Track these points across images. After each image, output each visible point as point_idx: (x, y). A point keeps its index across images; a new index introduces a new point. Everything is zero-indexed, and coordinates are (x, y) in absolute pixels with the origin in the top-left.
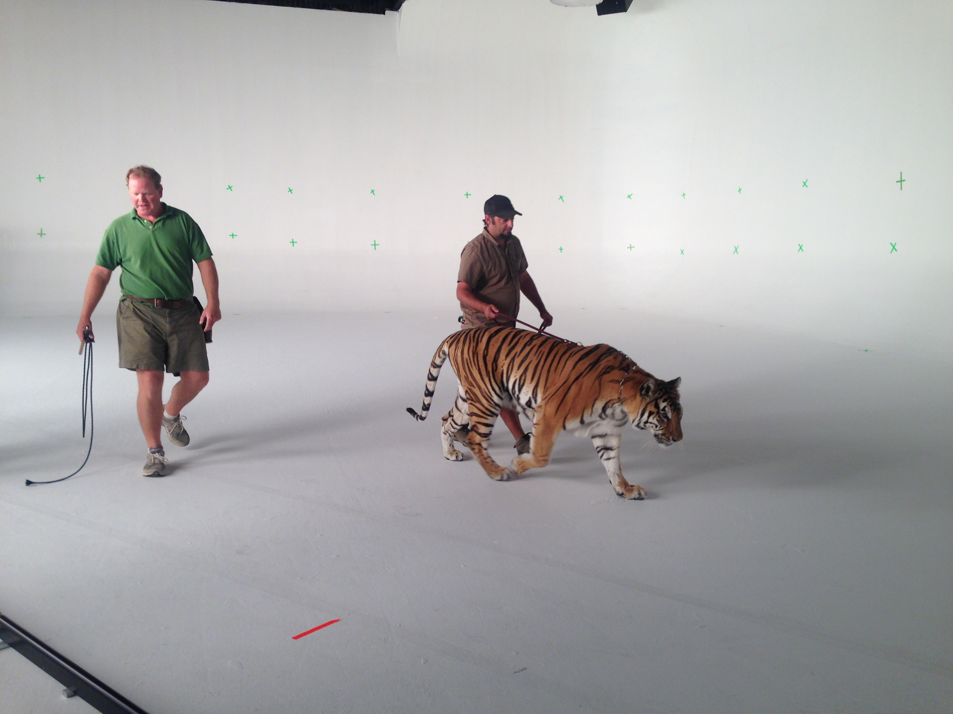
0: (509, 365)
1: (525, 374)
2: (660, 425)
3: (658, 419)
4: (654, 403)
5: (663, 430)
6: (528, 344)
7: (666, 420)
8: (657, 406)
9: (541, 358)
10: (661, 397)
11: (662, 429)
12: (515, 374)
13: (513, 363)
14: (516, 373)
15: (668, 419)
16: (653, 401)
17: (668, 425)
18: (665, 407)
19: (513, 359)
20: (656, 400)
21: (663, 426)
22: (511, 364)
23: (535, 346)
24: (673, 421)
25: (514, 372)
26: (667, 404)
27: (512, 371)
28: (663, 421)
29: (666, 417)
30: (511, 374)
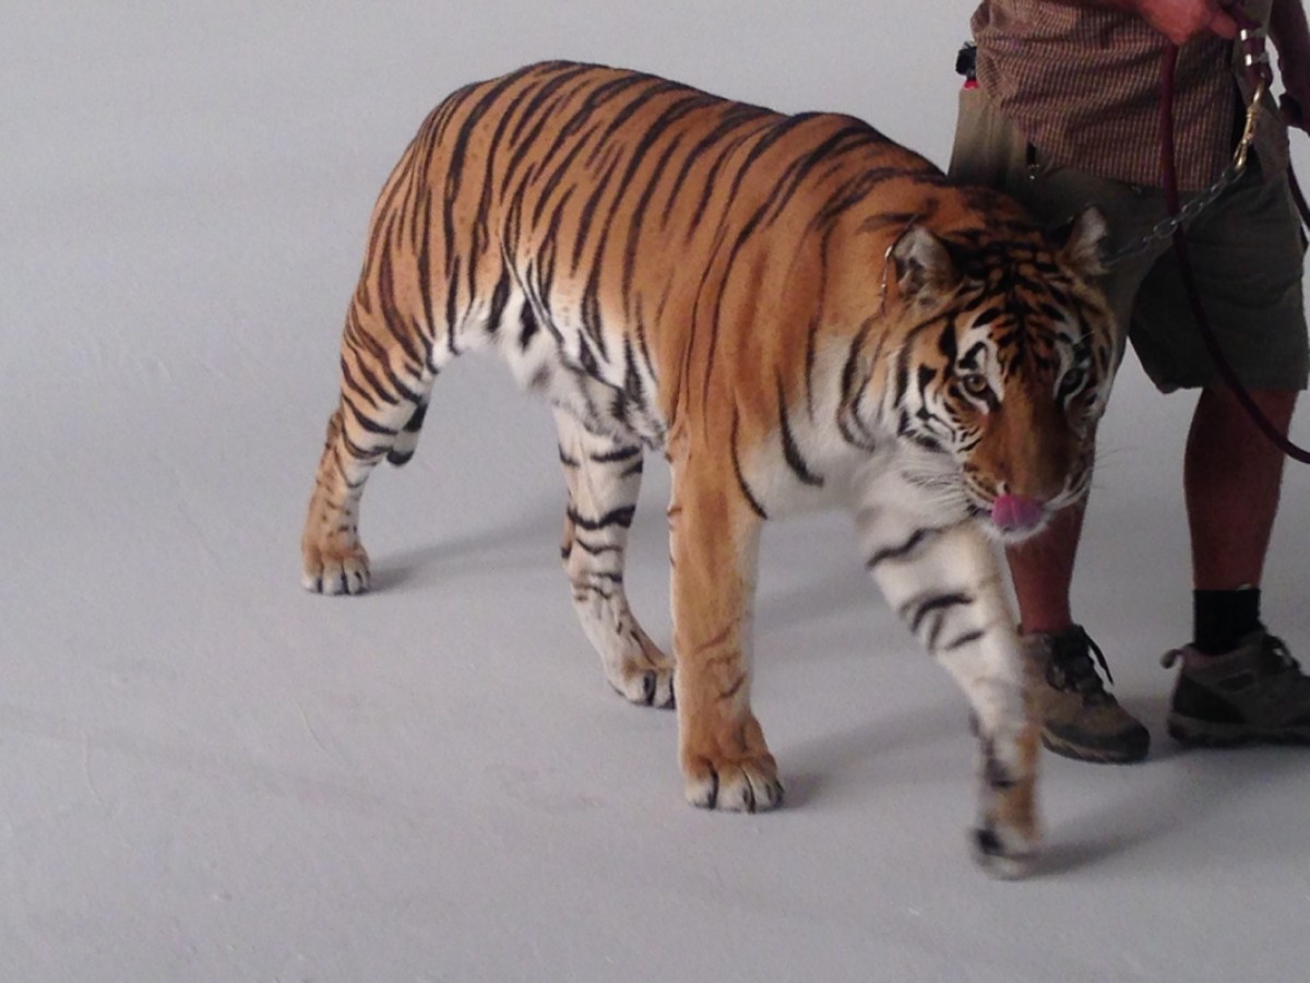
0: (509, 219)
1: (554, 240)
2: (962, 428)
3: (951, 401)
4: (937, 331)
5: (972, 452)
6: (574, 127)
7: (983, 406)
8: (948, 344)
9: (610, 172)
10: (972, 306)
11: (969, 448)
12: (527, 245)
13: (519, 209)
14: (530, 240)
15: (995, 406)
16: (934, 321)
17: (991, 431)
18: (979, 346)
19: (519, 195)
20: (951, 315)
21: (972, 434)
22: (515, 213)
23: (595, 127)
24: (1010, 412)
25: (523, 238)
26: (990, 336)
27: (517, 238)
28: (971, 408)
29: (987, 393)
30: (516, 247)
